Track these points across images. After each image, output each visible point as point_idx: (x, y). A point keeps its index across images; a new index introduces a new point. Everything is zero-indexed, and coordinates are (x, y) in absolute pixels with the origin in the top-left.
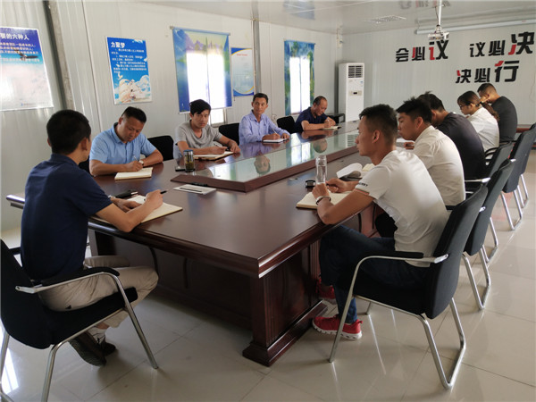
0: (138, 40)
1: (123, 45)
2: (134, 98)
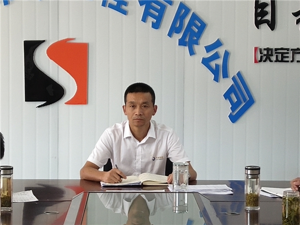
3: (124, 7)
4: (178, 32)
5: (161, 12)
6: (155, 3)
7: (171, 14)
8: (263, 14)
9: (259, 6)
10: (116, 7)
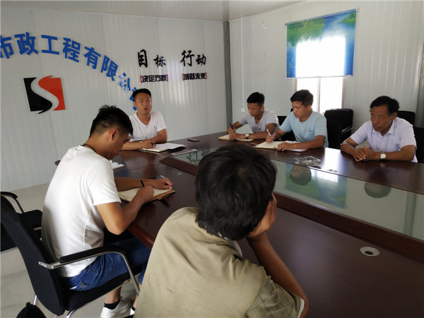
3: (76, 58)
4: (105, 70)
5: (96, 60)
6: (92, 56)
7: (100, 61)
8: (142, 60)
9: (140, 57)
10: (73, 59)
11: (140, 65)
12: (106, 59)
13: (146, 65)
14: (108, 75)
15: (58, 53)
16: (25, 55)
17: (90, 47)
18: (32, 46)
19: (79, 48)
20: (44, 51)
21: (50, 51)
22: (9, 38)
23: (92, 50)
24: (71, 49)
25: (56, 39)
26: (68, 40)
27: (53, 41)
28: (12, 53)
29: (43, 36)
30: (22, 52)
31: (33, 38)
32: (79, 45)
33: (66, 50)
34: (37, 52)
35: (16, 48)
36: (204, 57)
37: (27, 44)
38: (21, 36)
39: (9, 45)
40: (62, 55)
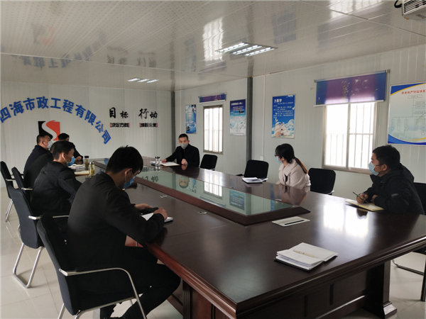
0: (290, 96)
1: (281, 100)
2: (282, 134)
3: (70, 111)
4: (88, 118)
5: (83, 112)
6: (80, 110)
7: (85, 113)
8: (112, 113)
9: (111, 112)
10: (68, 111)
11: (111, 116)
12: (89, 112)
13: (115, 117)
14: (89, 122)
15: (60, 108)
16: (41, 108)
17: (79, 105)
18: (45, 104)
19: (72, 106)
20: (52, 107)
21: (55, 107)
22: (33, 100)
23: (80, 107)
24: (68, 106)
25: (60, 100)
26: (66, 101)
27: (58, 101)
28: (34, 107)
29: (52, 99)
30: (39, 107)
31: (47, 100)
32: (73, 104)
33: (64, 107)
34: (47, 107)
35: (36, 105)
36: (155, 113)
37: (43, 103)
38: (40, 98)
39: (33, 103)
40: (62, 109)
